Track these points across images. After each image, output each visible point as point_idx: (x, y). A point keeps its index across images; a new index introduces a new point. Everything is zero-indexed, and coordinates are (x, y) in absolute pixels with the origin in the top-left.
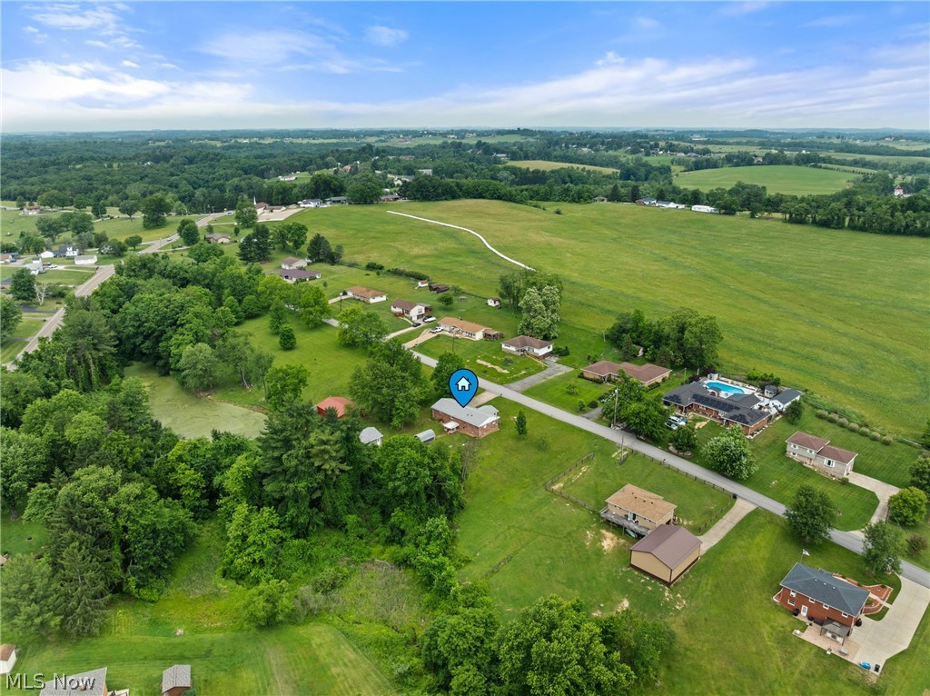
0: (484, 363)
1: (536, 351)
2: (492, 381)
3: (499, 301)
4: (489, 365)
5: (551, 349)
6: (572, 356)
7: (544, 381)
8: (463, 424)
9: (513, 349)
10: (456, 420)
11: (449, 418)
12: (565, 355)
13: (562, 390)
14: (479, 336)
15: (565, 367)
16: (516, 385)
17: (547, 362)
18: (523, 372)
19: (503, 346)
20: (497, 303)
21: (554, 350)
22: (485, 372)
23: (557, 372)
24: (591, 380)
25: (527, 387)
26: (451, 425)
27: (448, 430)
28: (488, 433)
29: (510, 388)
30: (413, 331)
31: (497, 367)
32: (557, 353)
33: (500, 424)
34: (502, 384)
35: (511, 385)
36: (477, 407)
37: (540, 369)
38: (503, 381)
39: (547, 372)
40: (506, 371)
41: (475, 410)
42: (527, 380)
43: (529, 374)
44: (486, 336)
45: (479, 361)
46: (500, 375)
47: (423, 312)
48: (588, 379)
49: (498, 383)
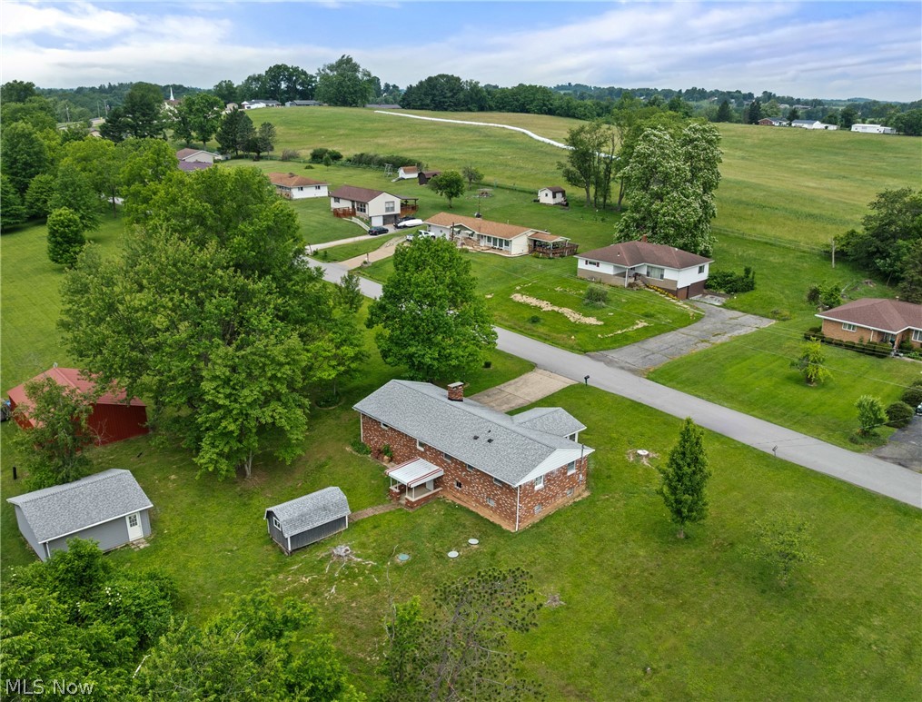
0: (533, 301)
1: (669, 274)
2: (555, 343)
3: (563, 193)
4: (546, 306)
5: (704, 276)
6: (762, 290)
7: (702, 347)
8: (456, 471)
9: (607, 269)
10: (434, 455)
11: (408, 448)
12: (744, 291)
13: (771, 374)
14: (519, 246)
15: (749, 319)
16: (626, 354)
17: (699, 305)
18: (641, 324)
19: (581, 264)
20: (560, 198)
21: (711, 277)
22: (535, 320)
23: (733, 328)
24: (850, 346)
25: (659, 361)
26: (410, 473)
27: (404, 489)
28: (550, 509)
29: (610, 363)
30: (366, 241)
31: (566, 311)
32: (720, 285)
33: (594, 474)
34: (584, 351)
35: (613, 355)
36: (511, 413)
37: (685, 321)
38: (588, 345)
39: (706, 325)
40: (592, 321)
41: (505, 421)
42: (653, 343)
43: (660, 330)
44: (536, 246)
45: (518, 297)
46: (577, 328)
47: (397, 210)
48: (839, 344)
49: (572, 349)
